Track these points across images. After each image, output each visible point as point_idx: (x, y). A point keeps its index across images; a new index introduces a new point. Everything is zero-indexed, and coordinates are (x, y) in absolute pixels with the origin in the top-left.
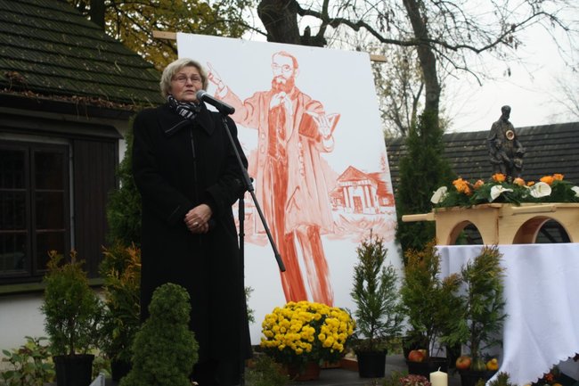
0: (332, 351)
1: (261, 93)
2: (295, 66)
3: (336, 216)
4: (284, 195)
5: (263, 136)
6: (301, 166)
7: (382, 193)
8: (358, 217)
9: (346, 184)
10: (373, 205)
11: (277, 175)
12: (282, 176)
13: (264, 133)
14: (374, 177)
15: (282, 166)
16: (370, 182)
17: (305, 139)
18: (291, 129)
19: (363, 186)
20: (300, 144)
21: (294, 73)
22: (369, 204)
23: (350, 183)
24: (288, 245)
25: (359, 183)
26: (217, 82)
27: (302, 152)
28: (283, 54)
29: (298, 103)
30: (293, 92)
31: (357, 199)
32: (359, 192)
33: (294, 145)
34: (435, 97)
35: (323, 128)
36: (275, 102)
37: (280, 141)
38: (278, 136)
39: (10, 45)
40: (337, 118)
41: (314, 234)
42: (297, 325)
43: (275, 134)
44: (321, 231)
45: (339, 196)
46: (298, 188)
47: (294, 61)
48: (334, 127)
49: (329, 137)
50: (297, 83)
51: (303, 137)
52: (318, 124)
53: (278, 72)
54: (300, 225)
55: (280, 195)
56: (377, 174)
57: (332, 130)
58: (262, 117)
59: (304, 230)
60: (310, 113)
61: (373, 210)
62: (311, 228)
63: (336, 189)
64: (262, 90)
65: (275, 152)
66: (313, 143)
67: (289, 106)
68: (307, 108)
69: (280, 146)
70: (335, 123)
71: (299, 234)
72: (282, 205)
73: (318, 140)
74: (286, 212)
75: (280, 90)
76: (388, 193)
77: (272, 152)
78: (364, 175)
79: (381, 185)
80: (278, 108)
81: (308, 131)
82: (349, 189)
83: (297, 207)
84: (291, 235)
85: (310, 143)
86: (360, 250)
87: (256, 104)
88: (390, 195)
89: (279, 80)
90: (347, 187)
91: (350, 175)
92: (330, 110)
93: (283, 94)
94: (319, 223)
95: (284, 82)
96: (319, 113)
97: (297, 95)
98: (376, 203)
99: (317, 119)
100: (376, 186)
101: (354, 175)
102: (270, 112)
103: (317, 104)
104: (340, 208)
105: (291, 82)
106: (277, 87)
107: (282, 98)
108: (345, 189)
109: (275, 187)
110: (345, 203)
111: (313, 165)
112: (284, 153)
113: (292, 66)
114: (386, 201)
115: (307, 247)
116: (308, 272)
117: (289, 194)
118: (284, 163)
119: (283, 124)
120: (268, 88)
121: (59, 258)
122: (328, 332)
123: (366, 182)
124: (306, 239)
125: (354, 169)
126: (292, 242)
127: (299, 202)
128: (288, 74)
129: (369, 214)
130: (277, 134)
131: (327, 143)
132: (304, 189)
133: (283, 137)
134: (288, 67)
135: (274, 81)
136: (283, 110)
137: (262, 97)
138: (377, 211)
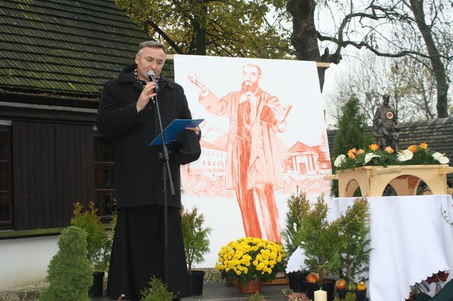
0: (263, 273)
1: (233, 93)
2: (260, 74)
3: (286, 177)
4: (247, 162)
5: (234, 122)
6: (261, 142)
7: (322, 160)
8: (303, 177)
9: (295, 154)
10: (314, 169)
11: (243, 149)
12: (246, 150)
13: (234, 120)
14: (317, 149)
15: (247, 142)
16: (313, 153)
17: (265, 123)
18: (254, 116)
19: (308, 155)
20: (261, 127)
21: (258, 78)
22: (312, 168)
23: (297, 154)
24: (249, 198)
25: (305, 153)
26: (202, 86)
27: (262, 133)
28: (251, 65)
29: (261, 98)
30: (257, 91)
31: (302, 165)
32: (304, 160)
33: (256, 128)
34: (444, 92)
35: (278, 116)
36: (243, 98)
37: (246, 125)
38: (244, 122)
39: (108, 70)
40: (290, 108)
41: (269, 190)
42: (239, 254)
43: (242, 121)
44: (274, 188)
45: (289, 163)
46: (258, 157)
47: (259, 69)
48: (287, 114)
49: (283, 121)
50: (260, 85)
51: (263, 122)
52: (275, 113)
53: (246, 78)
54: (258, 183)
55: (244, 163)
56: (318, 146)
57: (285, 117)
58: (233, 109)
59: (261, 187)
60: (269, 105)
61: (314, 172)
62: (266, 186)
63: (287, 158)
64: (235, 91)
65: (242, 133)
66: (271, 126)
67: (254, 101)
68: (267, 102)
69: (246, 129)
70: (288, 111)
71: (257, 190)
72: (246, 169)
73: (275, 124)
74: (249, 175)
75: (247, 90)
76: (327, 159)
77: (239, 134)
78: (309, 147)
79: (321, 154)
80: (245, 103)
81: (267, 118)
82: (297, 158)
83: (257, 171)
84: (252, 190)
85: (269, 126)
86: (289, 201)
87: (229, 101)
88: (328, 161)
89: (247, 84)
90: (295, 157)
91: (298, 148)
92: (284, 103)
93: (249, 93)
94: (273, 182)
95: (251, 84)
96: (276, 105)
97: (260, 94)
98: (317, 167)
99: (275, 110)
100: (317, 155)
101: (301, 148)
102: (239, 105)
103: (275, 99)
104: (289, 171)
105: (256, 84)
106: (245, 88)
107: (249, 95)
108: (293, 158)
109: (241, 157)
110: (293, 168)
111: (270, 141)
112: (248, 133)
113: (257, 73)
114: (325, 165)
115: (263, 199)
116: (263, 216)
117: (251, 162)
118: (249, 140)
119: (248, 114)
120: (239, 89)
121: (80, 208)
122: (261, 260)
123: (310, 153)
124: (262, 193)
125: (301, 144)
126: (252, 196)
127: (258, 167)
128: (254, 79)
129: (311, 174)
130: (244, 120)
131: (281, 126)
132: (263, 159)
133: (248, 122)
134: (254, 74)
135: (244, 84)
136: (249, 104)
137: (234, 96)
138: (318, 173)
